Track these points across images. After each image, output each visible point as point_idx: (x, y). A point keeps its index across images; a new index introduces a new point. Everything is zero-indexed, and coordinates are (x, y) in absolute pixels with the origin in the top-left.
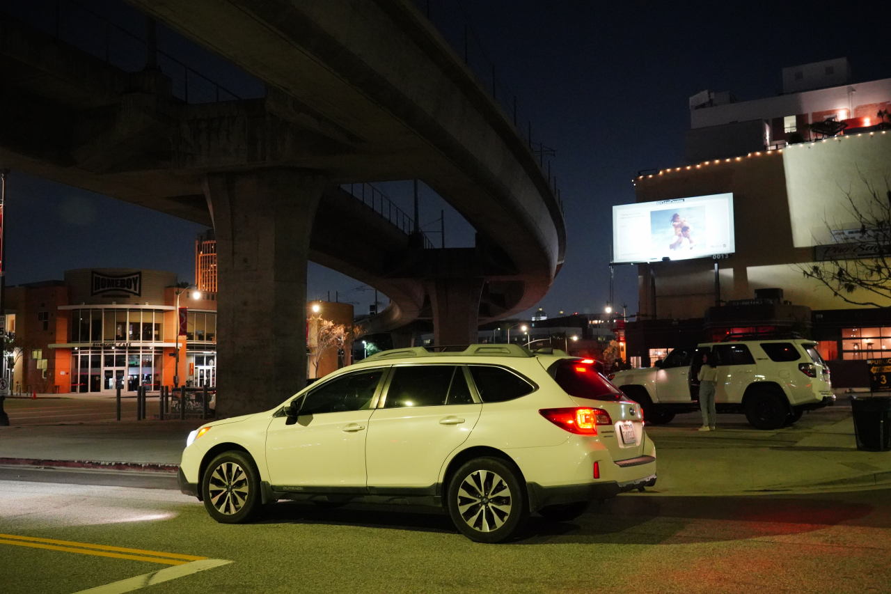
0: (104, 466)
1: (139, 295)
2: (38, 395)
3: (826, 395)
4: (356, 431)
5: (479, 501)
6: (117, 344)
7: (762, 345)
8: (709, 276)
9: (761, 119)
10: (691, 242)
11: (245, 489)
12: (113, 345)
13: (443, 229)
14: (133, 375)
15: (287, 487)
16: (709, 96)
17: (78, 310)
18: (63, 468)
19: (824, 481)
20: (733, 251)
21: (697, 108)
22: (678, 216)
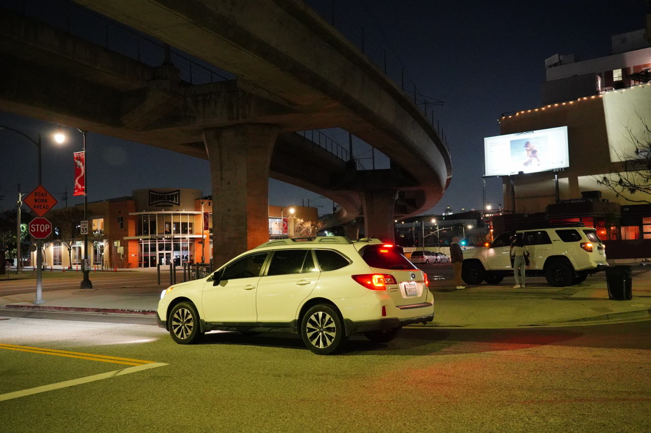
0: (136, 312)
1: (179, 205)
2: (118, 269)
3: (601, 264)
4: (251, 289)
5: (318, 330)
6: (166, 237)
7: (556, 231)
8: (551, 184)
9: (594, 73)
10: (538, 161)
11: (191, 324)
12: (163, 237)
13: (373, 156)
14: (176, 256)
15: (214, 322)
16: (559, 58)
17: (141, 215)
18: (113, 313)
19: (572, 319)
20: (568, 166)
21: (550, 66)
22: (529, 143)
